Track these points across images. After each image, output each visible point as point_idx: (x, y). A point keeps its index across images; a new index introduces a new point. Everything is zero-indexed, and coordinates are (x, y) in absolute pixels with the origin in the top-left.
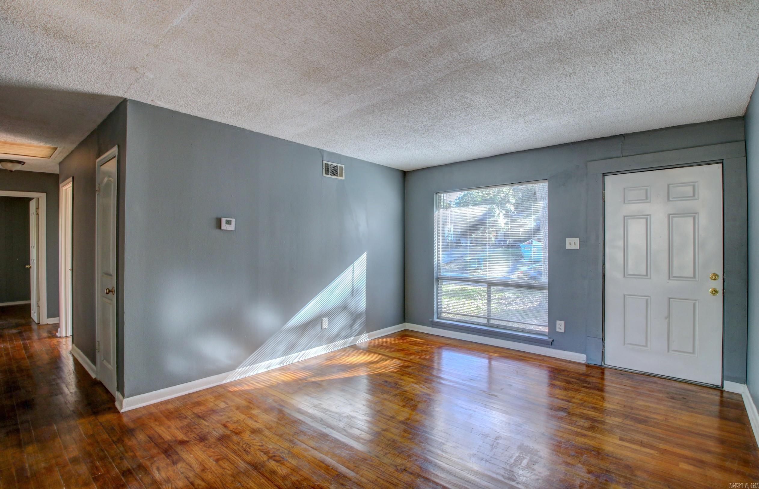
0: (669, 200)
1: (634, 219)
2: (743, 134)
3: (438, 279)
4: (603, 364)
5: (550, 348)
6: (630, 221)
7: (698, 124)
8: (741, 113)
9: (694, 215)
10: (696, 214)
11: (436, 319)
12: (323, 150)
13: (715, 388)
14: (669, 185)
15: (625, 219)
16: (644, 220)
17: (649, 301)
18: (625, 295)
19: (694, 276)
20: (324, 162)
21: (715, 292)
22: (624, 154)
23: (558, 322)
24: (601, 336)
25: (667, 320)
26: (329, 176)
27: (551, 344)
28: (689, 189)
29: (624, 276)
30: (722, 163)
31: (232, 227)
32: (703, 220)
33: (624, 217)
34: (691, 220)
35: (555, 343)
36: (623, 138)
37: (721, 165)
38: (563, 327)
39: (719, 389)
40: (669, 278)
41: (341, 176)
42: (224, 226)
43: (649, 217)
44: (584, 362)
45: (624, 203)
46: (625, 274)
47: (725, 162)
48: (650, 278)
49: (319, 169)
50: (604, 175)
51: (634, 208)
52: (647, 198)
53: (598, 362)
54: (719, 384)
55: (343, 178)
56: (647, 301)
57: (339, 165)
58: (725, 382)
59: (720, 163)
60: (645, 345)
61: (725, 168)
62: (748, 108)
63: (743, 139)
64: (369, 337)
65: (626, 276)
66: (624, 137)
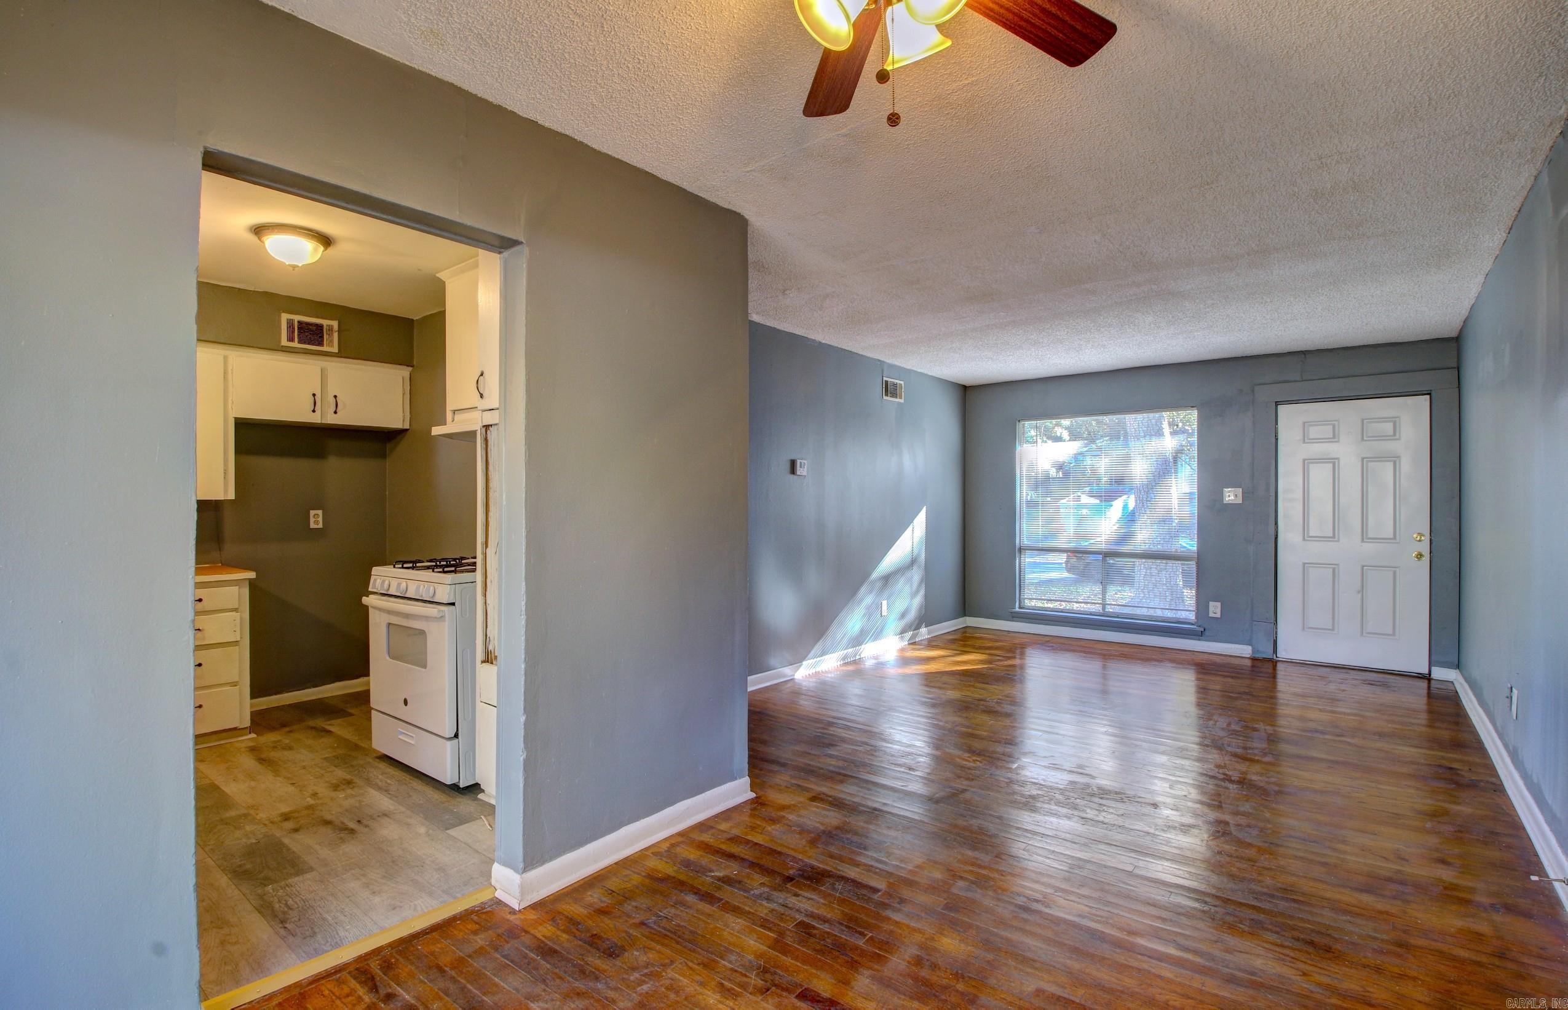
0: (1363, 439)
1: (1317, 463)
2: (1456, 360)
3: (1020, 550)
4: (1275, 657)
5: (1199, 640)
6: (1311, 466)
7: (1400, 343)
8: (1454, 334)
9: (1395, 459)
10: (1397, 457)
11: (1017, 609)
12: (883, 362)
13: (1420, 677)
14: (1363, 421)
15: (1306, 463)
16: (1331, 465)
17: (1336, 570)
18: (1304, 564)
19: (1395, 538)
20: (885, 379)
21: (1420, 556)
22: (1304, 378)
23: (1211, 604)
24: (1273, 620)
25: (1360, 595)
26: (888, 398)
27: (1199, 635)
28: (1388, 427)
29: (1304, 539)
30: (1430, 394)
31: (805, 473)
32: (1406, 466)
33: (1304, 460)
34: (1390, 465)
35: (1207, 633)
36: (1303, 356)
37: (1428, 397)
38: (1219, 611)
39: (1428, 678)
40: (1363, 541)
41: (901, 398)
42: (799, 471)
43: (1336, 461)
44: (1249, 656)
45: (1304, 442)
46: (1306, 537)
47: (1433, 394)
48: (1338, 541)
49: (878, 389)
50: (1277, 404)
51: (1317, 449)
52: (1334, 438)
53: (1268, 653)
54: (1427, 672)
55: (902, 401)
56: (1334, 570)
57: (897, 381)
58: (1434, 669)
59: (1427, 394)
60: (1331, 628)
61: (1433, 401)
62: (1461, 331)
63: (1455, 365)
64: (929, 633)
65: (1306, 538)
66: (1305, 354)
